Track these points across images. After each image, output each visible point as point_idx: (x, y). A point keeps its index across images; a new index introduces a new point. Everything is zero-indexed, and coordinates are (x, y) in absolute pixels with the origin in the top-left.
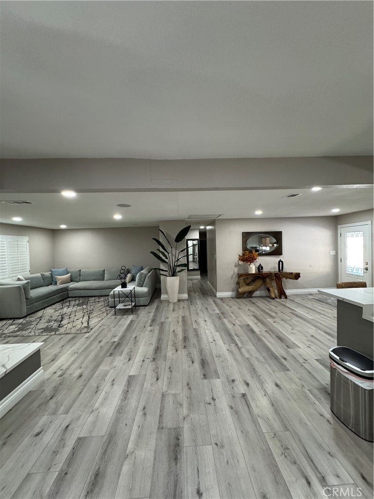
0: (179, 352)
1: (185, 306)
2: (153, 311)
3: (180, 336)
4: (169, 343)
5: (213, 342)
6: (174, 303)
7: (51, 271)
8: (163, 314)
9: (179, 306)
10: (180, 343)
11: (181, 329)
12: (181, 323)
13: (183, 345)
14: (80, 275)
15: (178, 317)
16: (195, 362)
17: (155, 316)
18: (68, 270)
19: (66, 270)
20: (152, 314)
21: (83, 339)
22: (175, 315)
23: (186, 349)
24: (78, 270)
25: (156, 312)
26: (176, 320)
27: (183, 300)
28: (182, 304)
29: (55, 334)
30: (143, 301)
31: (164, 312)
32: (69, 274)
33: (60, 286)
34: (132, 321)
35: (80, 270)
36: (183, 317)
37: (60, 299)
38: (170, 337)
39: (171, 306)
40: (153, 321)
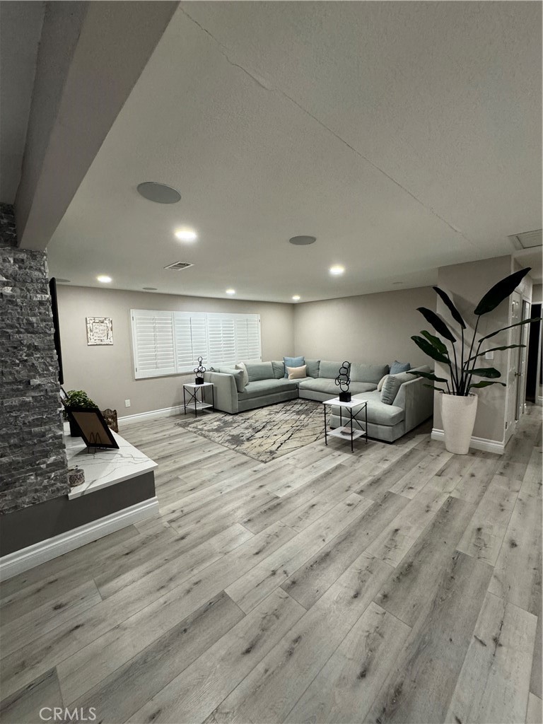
0: (359, 605)
1: (480, 475)
2: (394, 459)
3: (399, 557)
4: (358, 561)
5: (491, 644)
6: (456, 456)
7: (284, 359)
8: (408, 476)
9: (463, 466)
10: (383, 576)
11: (418, 534)
12: (431, 516)
13: (387, 588)
14: (319, 369)
15: (436, 497)
16: (368, 678)
17: (388, 472)
18: (306, 360)
19: (303, 360)
20: (386, 466)
21: (249, 471)
22: (435, 486)
23: (381, 610)
24: (317, 360)
25: (399, 463)
26: (425, 503)
27: (486, 455)
28: (476, 464)
29: (233, 449)
30: (383, 432)
31: (414, 470)
32: (305, 366)
33: (291, 381)
34: (339, 467)
35: (319, 362)
36: (451, 503)
37: (286, 399)
38: (376, 543)
39: (445, 459)
40: (376, 482)
